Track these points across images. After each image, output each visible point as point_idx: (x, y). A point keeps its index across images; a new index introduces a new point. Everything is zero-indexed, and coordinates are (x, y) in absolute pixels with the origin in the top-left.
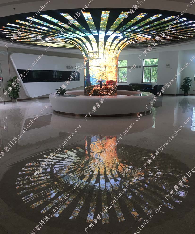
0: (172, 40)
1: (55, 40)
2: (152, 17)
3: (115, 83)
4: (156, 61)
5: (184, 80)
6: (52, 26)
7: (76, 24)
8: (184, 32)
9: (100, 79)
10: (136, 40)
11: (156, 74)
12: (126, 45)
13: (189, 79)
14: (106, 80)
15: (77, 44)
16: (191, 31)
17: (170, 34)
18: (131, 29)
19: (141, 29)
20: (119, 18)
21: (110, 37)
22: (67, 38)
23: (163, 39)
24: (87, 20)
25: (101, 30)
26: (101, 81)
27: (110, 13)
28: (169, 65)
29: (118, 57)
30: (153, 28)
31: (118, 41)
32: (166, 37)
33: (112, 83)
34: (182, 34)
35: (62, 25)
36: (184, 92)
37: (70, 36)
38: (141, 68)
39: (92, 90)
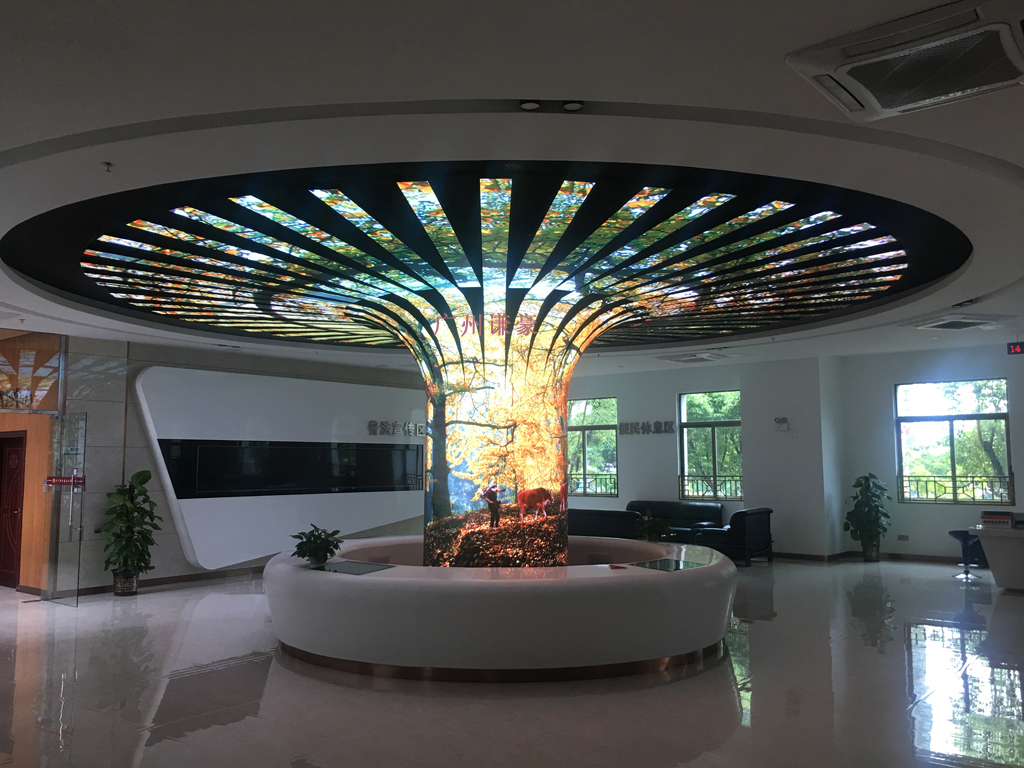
0: (786, 311)
1: (309, 311)
2: (693, 205)
3: (558, 502)
4: (733, 403)
5: (854, 486)
6: (284, 248)
7: (383, 238)
8: (831, 277)
9: (492, 484)
10: (640, 311)
11: (735, 457)
12: (599, 331)
13: (874, 483)
14: (516, 488)
15: (395, 324)
16: (861, 272)
17: (773, 282)
18: (610, 262)
19: (653, 261)
20: (554, 212)
21: (527, 297)
22: (356, 301)
23: (749, 304)
24: (424, 218)
25: (491, 265)
26: (495, 493)
27: (515, 189)
28: (784, 420)
29: (567, 384)
30: (703, 256)
31: (563, 315)
32: (759, 295)
33: (545, 503)
34: (824, 283)
35: (325, 244)
36: (862, 544)
37: (364, 290)
38: (673, 432)
39: (455, 536)
